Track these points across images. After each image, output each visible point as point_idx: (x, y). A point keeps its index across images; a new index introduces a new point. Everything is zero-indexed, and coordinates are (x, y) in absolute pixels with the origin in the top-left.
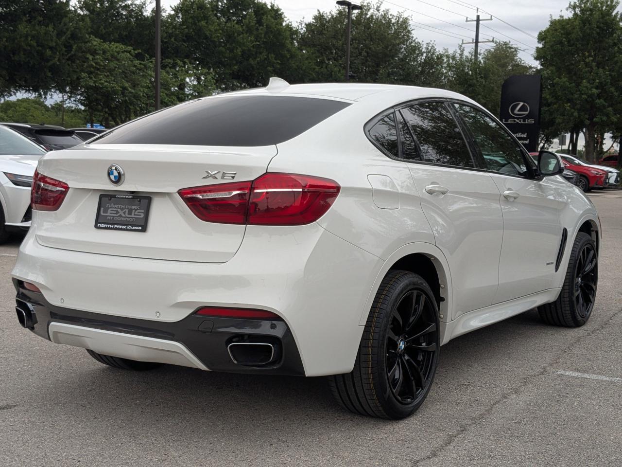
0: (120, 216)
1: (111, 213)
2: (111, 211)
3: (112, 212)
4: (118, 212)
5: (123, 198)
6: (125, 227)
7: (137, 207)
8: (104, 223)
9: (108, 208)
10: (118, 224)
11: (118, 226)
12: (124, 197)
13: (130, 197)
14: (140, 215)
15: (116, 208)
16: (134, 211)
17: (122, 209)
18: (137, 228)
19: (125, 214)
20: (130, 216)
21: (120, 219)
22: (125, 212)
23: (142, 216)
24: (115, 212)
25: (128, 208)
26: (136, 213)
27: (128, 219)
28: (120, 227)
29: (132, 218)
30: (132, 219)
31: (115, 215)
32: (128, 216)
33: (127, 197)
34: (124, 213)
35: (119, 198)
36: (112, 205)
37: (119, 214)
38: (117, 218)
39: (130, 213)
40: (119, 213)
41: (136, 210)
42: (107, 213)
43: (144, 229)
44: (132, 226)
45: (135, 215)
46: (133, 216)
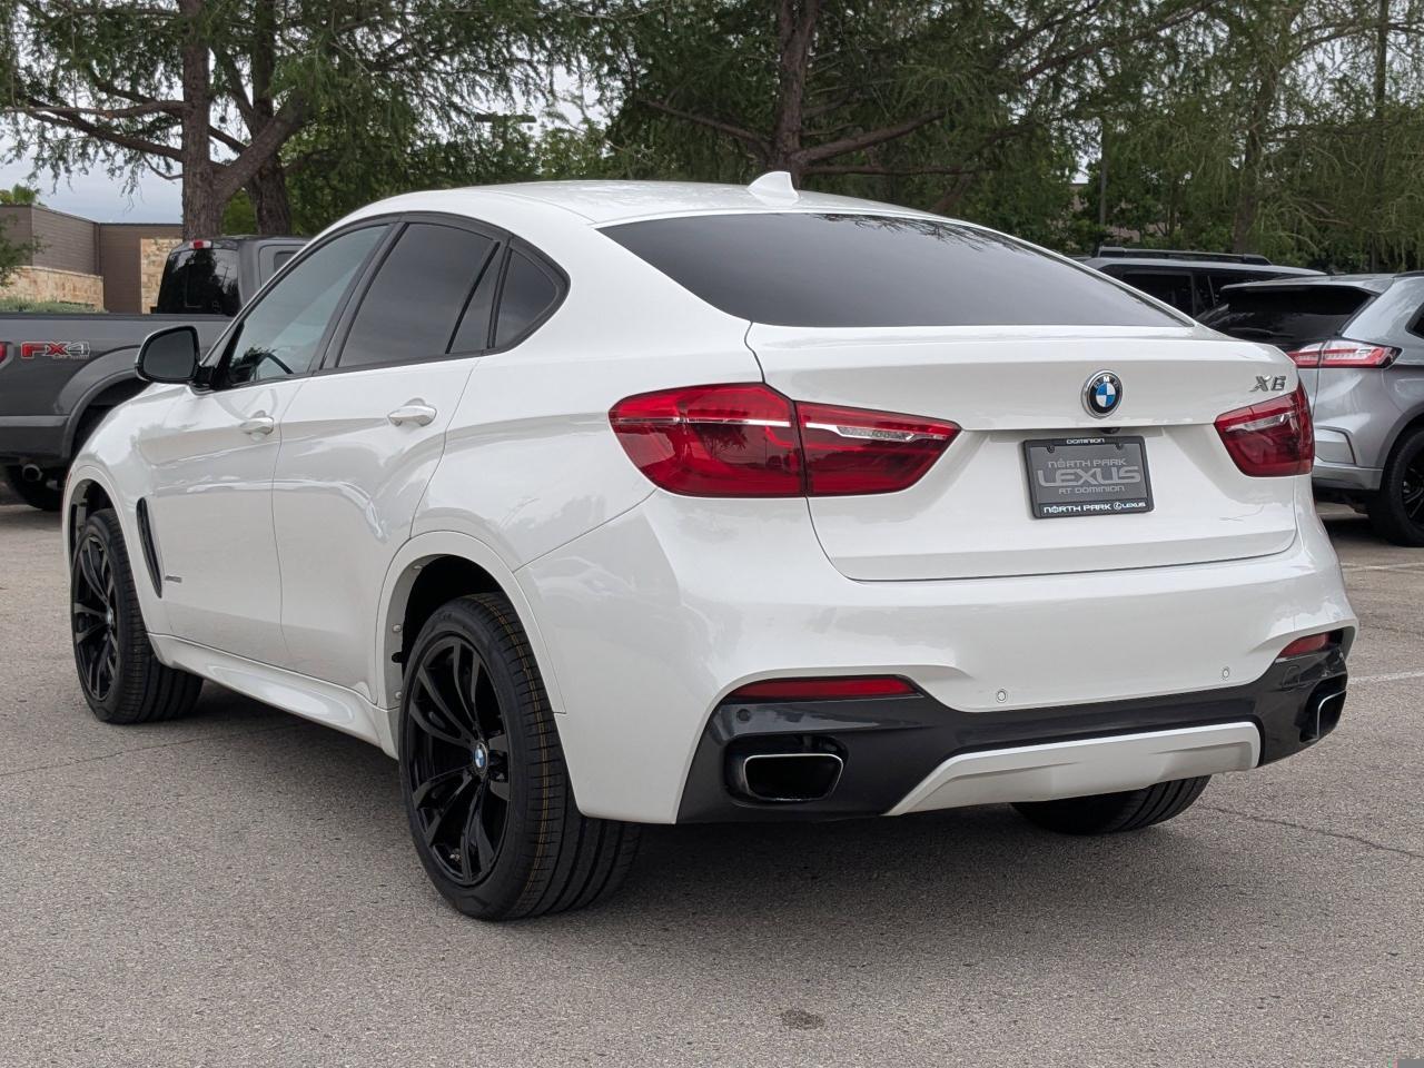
0: (1087, 484)
1: (1063, 481)
2: (1063, 474)
3: (1063, 477)
4: (1078, 477)
5: (1084, 444)
6: (1107, 507)
7: (1121, 462)
8: (1058, 504)
9: (1055, 470)
10: (1090, 503)
11: (1092, 507)
12: (1086, 441)
13: (1099, 440)
14: (1133, 477)
15: (1071, 467)
16: (1114, 470)
17: (1086, 469)
18: (1134, 505)
19: (1096, 479)
20: (1107, 482)
21: (1089, 490)
22: (1095, 473)
23: (1138, 478)
24: (1073, 477)
25: (1098, 466)
26: (1122, 474)
27: (1108, 489)
28: (1097, 507)
29: (1117, 484)
30: (1117, 488)
31: (1075, 484)
32: (1102, 482)
33: (1092, 441)
34: (1094, 476)
35: (1073, 445)
36: (1061, 463)
37: (1082, 481)
38: (1082, 490)
39: (1107, 474)
40: (1081, 477)
41: (1119, 468)
42: (1054, 481)
43: (1149, 507)
44: (1124, 501)
45: (1119, 478)
46: (1116, 480)
